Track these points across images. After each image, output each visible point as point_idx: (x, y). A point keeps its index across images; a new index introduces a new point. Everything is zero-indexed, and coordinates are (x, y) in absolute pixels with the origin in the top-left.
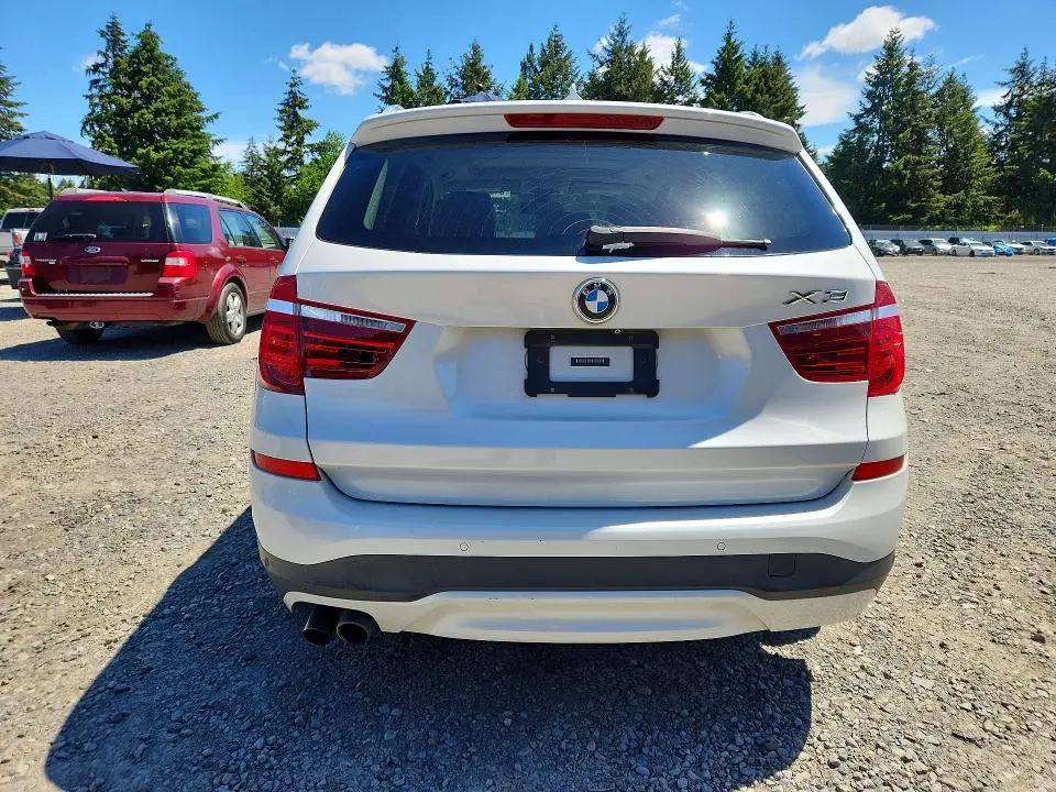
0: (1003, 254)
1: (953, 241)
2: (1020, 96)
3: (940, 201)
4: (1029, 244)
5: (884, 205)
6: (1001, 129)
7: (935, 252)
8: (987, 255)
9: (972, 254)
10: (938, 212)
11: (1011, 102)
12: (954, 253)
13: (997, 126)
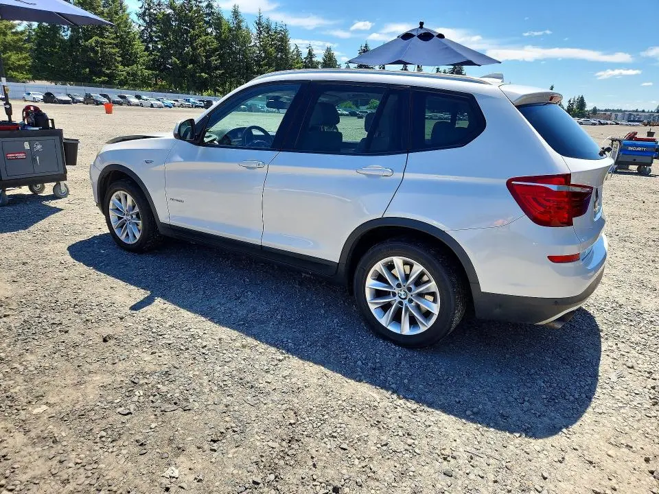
0: (166, 106)
1: (138, 97)
2: (149, 10)
3: (122, 71)
4: (177, 101)
5: (87, 70)
6: (143, 28)
7: (129, 104)
8: (160, 107)
9: (152, 106)
10: (123, 77)
11: (145, 12)
12: (141, 105)
13: (140, 26)
